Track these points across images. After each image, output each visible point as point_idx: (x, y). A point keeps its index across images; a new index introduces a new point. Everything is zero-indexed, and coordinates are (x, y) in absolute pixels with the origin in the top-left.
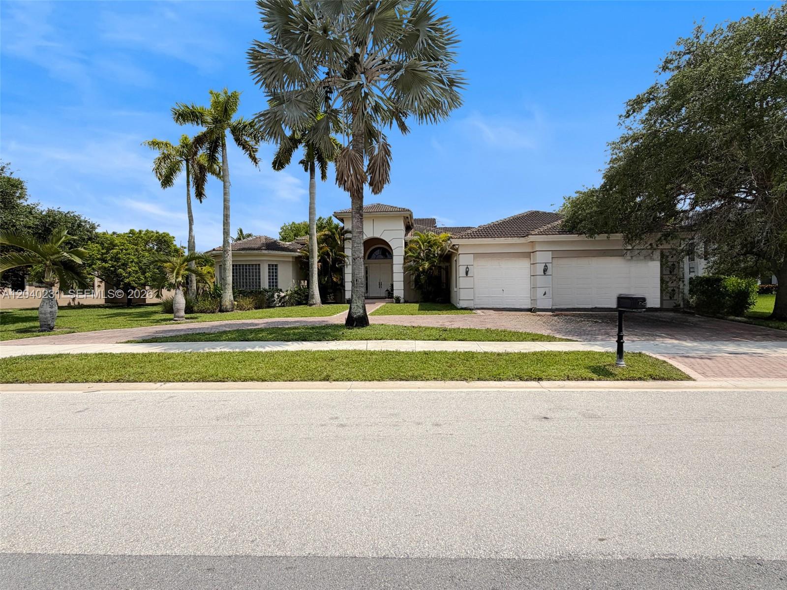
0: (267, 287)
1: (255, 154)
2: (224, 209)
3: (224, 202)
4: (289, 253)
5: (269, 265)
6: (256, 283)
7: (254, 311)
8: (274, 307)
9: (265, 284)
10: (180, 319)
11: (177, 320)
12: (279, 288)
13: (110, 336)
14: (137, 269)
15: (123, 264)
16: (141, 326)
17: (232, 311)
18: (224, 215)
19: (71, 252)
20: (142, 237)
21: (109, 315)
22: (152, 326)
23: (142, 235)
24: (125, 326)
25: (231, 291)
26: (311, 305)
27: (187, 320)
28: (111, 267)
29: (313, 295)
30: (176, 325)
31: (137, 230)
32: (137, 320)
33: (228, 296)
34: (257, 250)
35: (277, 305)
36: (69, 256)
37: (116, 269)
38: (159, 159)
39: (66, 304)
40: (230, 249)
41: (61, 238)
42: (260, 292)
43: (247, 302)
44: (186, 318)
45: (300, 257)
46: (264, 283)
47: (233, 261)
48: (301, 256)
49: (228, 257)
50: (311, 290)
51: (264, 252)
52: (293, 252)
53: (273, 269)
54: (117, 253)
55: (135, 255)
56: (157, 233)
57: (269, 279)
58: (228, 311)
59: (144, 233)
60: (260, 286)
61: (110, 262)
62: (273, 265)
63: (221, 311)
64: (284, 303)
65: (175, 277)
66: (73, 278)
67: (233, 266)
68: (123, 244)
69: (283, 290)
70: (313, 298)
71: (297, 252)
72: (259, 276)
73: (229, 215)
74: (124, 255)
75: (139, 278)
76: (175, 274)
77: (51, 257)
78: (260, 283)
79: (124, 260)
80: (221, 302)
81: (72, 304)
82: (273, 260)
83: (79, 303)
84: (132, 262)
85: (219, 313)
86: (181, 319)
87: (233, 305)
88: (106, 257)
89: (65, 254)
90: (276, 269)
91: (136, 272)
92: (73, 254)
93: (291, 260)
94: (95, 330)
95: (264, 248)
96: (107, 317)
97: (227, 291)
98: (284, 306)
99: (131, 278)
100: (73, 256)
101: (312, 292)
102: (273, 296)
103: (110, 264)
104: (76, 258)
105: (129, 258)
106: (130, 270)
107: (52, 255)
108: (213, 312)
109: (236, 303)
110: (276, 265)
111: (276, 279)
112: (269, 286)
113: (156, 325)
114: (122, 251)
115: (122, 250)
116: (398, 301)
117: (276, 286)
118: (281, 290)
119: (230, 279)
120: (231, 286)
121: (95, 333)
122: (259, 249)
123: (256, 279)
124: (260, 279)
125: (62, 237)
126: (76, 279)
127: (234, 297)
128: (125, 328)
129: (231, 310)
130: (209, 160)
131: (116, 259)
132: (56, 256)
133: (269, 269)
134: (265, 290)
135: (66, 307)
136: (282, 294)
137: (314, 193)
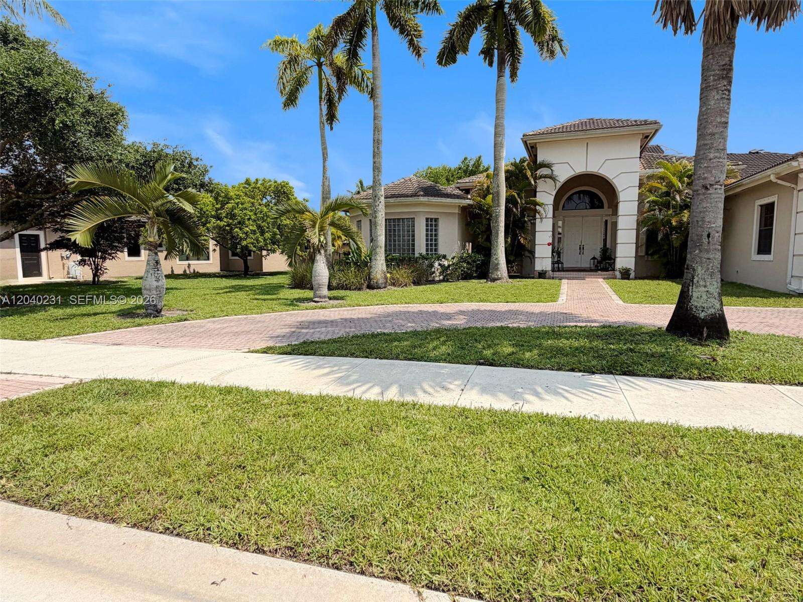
0: (424, 253)
1: (419, 40)
2: (374, 131)
3: (374, 120)
4: (457, 201)
5: (427, 219)
6: (408, 245)
7: (414, 287)
8: (433, 282)
9: (421, 248)
10: (321, 300)
11: (318, 302)
12: (441, 252)
13: (235, 329)
14: (255, 228)
15: (239, 223)
16: (274, 311)
17: (385, 287)
18: (374, 141)
19: (178, 196)
20: (259, 188)
21: (227, 288)
22: (287, 311)
23: (259, 185)
24: (251, 310)
25: (383, 258)
26: (494, 280)
27: (331, 302)
28: (226, 226)
29: (498, 264)
30: (322, 311)
31: (253, 180)
32: (265, 300)
33: (379, 266)
34: (411, 196)
35: (437, 279)
36: (175, 201)
37: (232, 229)
38: (284, 63)
39: (181, 272)
40: (383, 193)
41: (166, 176)
42: (416, 260)
43: (403, 273)
44: (330, 299)
45: (470, 206)
46: (420, 246)
47: (386, 214)
48: (472, 205)
49: (380, 206)
50: (495, 257)
51: (422, 199)
52: (461, 199)
53: (431, 225)
54: (233, 208)
55: (251, 211)
56: (275, 182)
57: (427, 240)
58: (380, 288)
59: (260, 182)
60: (413, 250)
61: (225, 220)
62: (431, 219)
63: (370, 287)
64: (448, 276)
65: (317, 234)
66: (184, 236)
67: (386, 220)
68: (238, 196)
69: (447, 257)
70: (497, 269)
71: (468, 199)
72: (413, 236)
73: (381, 141)
74: (240, 210)
75: (257, 240)
76: (317, 230)
77: (154, 204)
78: (413, 245)
79: (241, 217)
80: (369, 274)
81: (188, 272)
82: (432, 212)
83: (194, 270)
84: (249, 219)
85: (368, 290)
86: (323, 300)
87: (386, 278)
88: (221, 213)
89: (171, 198)
90: (436, 225)
91: (254, 232)
92: (181, 197)
93: (457, 211)
94: (214, 317)
95: (422, 193)
96: (227, 292)
97: (379, 259)
98: (447, 281)
99: (249, 240)
100: (181, 200)
101: (496, 259)
102: (431, 266)
103: (225, 222)
104: (186, 203)
105: (245, 215)
106: (248, 229)
107: (155, 202)
108: (360, 289)
109: (389, 275)
110: (436, 220)
111: (436, 240)
112: (427, 250)
113: (293, 310)
114: (238, 206)
115: (237, 204)
116: (625, 275)
117: (436, 250)
118: (444, 257)
119: (382, 239)
120: (383, 249)
121: (214, 322)
122: (415, 195)
123: (409, 240)
124: (413, 240)
125: (168, 175)
126: (186, 238)
127: (387, 266)
128: (252, 313)
129: (383, 285)
130: (347, 60)
131: (232, 216)
132: (160, 202)
133: (427, 225)
134: (423, 257)
135: (181, 275)
136: (446, 263)
137: (503, 100)
